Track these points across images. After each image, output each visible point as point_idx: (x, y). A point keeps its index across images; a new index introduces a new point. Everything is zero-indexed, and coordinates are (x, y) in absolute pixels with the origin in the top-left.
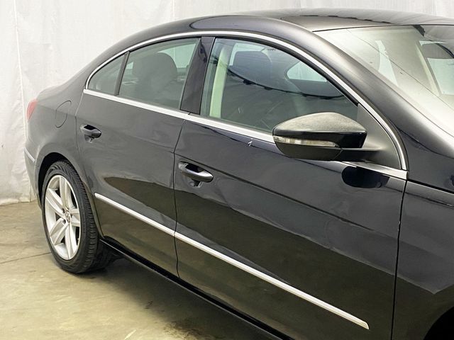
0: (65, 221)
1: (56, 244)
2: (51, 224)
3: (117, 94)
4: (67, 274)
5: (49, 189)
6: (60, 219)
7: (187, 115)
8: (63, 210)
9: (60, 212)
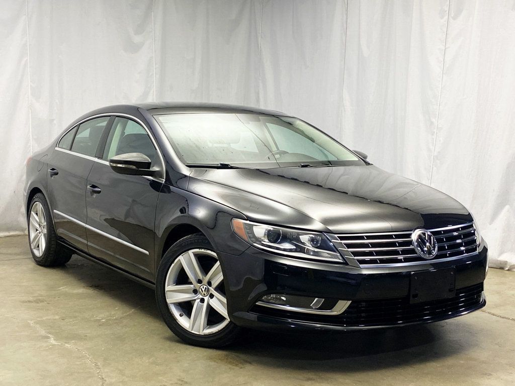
0: (40, 233)
1: (34, 248)
2: (32, 235)
3: (70, 149)
4: (38, 266)
5: (32, 212)
6: (38, 231)
7: (97, 159)
8: (39, 225)
9: (38, 226)
